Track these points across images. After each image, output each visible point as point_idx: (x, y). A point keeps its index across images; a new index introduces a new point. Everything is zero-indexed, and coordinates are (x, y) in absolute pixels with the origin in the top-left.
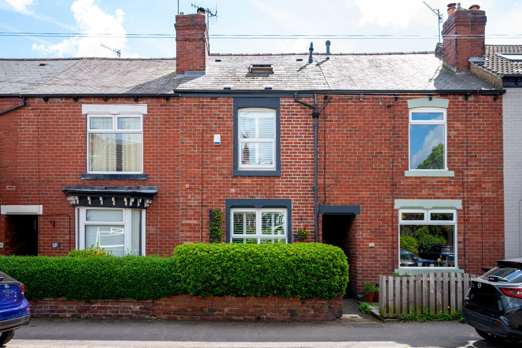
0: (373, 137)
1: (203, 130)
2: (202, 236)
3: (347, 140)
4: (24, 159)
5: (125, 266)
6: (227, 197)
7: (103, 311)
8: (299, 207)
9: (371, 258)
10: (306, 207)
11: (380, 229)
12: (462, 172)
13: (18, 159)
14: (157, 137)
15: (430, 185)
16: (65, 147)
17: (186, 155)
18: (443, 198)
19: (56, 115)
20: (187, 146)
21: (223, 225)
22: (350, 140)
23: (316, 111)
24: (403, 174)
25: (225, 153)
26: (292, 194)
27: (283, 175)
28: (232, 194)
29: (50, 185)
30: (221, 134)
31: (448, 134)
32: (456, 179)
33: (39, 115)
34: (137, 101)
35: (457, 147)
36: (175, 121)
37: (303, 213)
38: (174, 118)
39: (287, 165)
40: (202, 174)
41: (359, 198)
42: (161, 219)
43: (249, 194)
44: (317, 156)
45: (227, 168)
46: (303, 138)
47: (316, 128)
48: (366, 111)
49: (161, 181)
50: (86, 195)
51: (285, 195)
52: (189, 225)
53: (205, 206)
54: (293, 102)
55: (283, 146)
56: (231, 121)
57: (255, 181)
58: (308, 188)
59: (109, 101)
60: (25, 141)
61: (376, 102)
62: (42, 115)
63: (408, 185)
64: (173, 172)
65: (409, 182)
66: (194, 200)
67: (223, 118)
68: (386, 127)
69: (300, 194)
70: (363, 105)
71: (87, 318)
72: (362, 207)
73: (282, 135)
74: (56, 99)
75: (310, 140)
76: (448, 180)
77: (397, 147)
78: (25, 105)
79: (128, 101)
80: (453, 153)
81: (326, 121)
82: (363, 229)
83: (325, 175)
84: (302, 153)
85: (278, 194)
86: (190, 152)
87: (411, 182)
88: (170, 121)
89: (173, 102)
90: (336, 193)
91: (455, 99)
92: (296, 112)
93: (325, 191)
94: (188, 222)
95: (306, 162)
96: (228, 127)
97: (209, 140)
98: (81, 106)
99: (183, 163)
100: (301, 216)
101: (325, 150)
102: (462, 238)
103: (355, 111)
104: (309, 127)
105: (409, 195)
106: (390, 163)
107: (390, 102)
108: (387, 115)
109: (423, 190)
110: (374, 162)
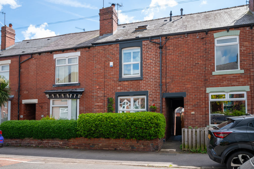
0: (193, 55)
1: (105, 61)
2: (104, 111)
3: (178, 58)
4: (31, 80)
5: (55, 124)
6: (116, 91)
7: (47, 144)
8: (152, 94)
9: (192, 120)
10: (156, 94)
11: (198, 104)
12: (250, 70)
13: (29, 80)
14: (84, 66)
15: (228, 79)
16: (47, 73)
17: (97, 73)
18: (237, 86)
19: (43, 60)
20: (97, 69)
21: (114, 105)
22: (180, 58)
23: (161, 45)
24: (211, 74)
25: (115, 70)
26: (148, 88)
27: (144, 79)
28: (118, 90)
29: (41, 90)
30: (113, 62)
31: (240, 49)
32: (245, 74)
33: (37, 61)
34: (76, 50)
35: (246, 56)
36: (93, 58)
37: (154, 97)
38: (92, 56)
39: (146, 74)
40: (104, 81)
41: (185, 88)
42: (86, 103)
43: (127, 89)
44: (162, 68)
45: (116, 78)
46: (155, 60)
47: (161, 54)
48: (189, 43)
49: (86, 86)
50: (51, 94)
51: (145, 89)
52: (98, 105)
53: (106, 96)
54: (149, 42)
55: (144, 65)
56: (118, 55)
57: (130, 83)
58: (157, 84)
59: (64, 52)
60: (32, 72)
61: (195, 37)
62: (38, 61)
63: (214, 79)
64: (91, 81)
65: (215, 78)
66: (101, 94)
67: (114, 54)
68: (201, 50)
69: (153, 88)
70: (187, 39)
71: (41, 147)
72: (187, 93)
73: (144, 59)
74: (43, 53)
75: (158, 60)
76: (240, 75)
77: (208, 59)
78: (32, 57)
79: (72, 51)
80: (243, 60)
81: (167, 50)
82: (188, 105)
83: (166, 77)
84: (154, 67)
85: (141, 88)
86: (99, 71)
87: (216, 78)
88: (90, 58)
89: (92, 49)
90: (172, 86)
91: (244, 29)
92: (151, 47)
93: (166, 86)
94: (98, 104)
95: (156, 72)
96: (117, 58)
97: (108, 65)
98: (53, 55)
99: (96, 76)
100: (153, 99)
101: (166, 64)
102: (250, 108)
103: (183, 43)
104: (157, 54)
105: (216, 85)
106: (204, 68)
107: (203, 36)
108: (201, 43)
109: (224, 82)
110: (194, 69)
